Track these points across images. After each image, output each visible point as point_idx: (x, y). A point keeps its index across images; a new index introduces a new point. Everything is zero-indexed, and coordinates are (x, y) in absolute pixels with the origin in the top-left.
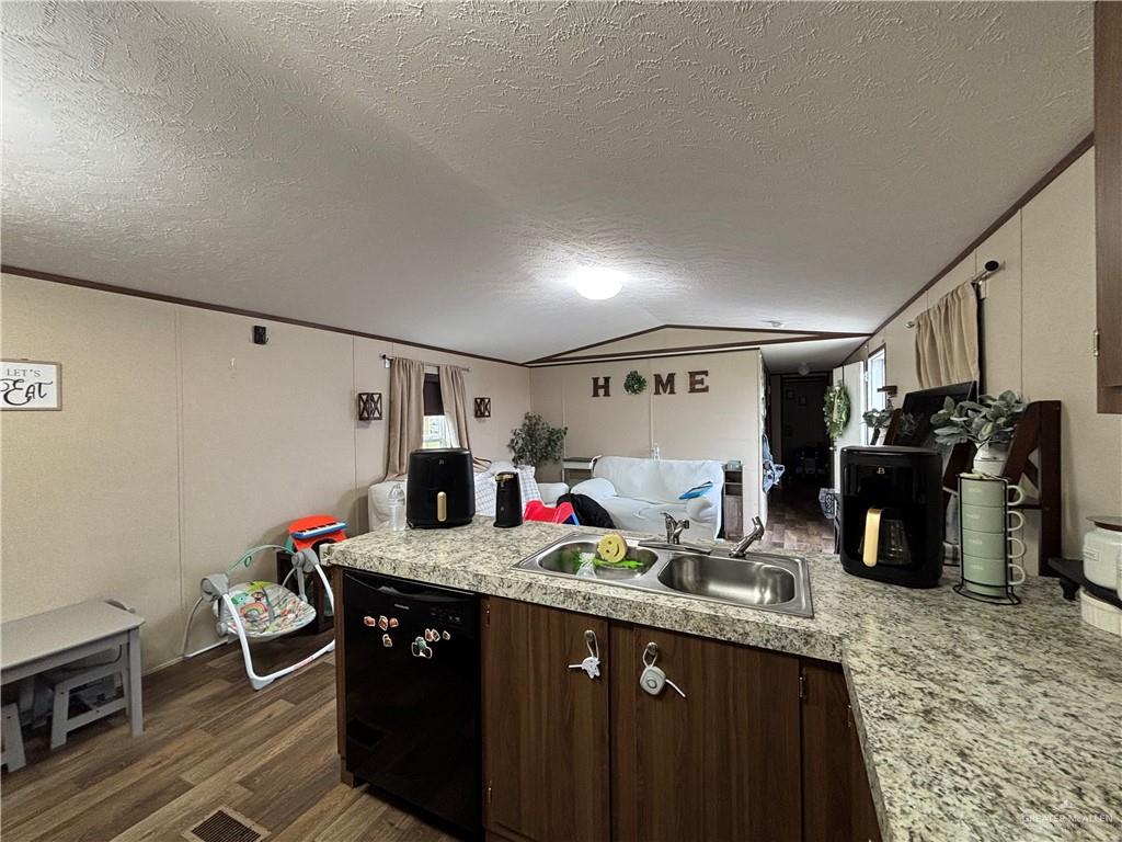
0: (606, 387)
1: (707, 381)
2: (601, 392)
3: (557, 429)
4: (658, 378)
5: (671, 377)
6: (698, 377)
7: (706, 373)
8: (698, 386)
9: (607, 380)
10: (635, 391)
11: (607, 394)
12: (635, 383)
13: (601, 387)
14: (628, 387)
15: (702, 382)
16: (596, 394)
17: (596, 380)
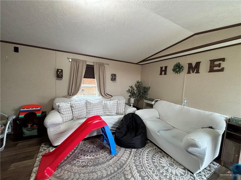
0: (165, 71)
1: (223, 64)
2: (163, 73)
3: (147, 87)
4: (190, 65)
5: (198, 64)
6: (217, 63)
7: (223, 60)
8: (215, 68)
9: (166, 67)
10: (177, 72)
11: (165, 74)
12: (178, 68)
13: (164, 71)
14: (174, 70)
15: (219, 65)
16: (161, 74)
17: (162, 68)
